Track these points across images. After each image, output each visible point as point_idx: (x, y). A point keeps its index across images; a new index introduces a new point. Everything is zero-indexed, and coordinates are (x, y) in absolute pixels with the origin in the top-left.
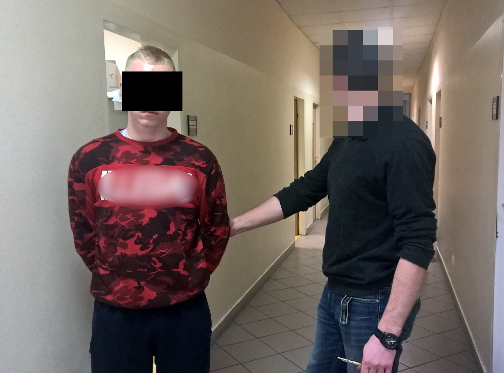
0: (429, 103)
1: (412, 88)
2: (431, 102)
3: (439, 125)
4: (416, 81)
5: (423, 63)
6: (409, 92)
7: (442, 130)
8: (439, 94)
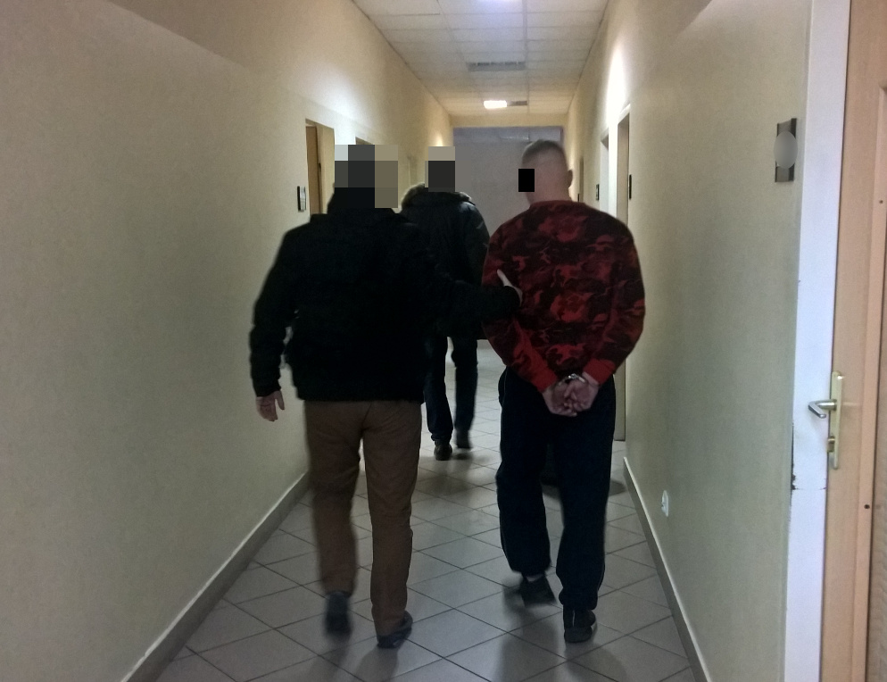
0: (602, 146)
1: (566, 115)
2: (606, 142)
3: (625, 193)
4: (574, 102)
5: (586, 60)
6: (560, 124)
7: (630, 203)
8: (624, 126)
